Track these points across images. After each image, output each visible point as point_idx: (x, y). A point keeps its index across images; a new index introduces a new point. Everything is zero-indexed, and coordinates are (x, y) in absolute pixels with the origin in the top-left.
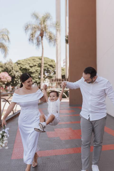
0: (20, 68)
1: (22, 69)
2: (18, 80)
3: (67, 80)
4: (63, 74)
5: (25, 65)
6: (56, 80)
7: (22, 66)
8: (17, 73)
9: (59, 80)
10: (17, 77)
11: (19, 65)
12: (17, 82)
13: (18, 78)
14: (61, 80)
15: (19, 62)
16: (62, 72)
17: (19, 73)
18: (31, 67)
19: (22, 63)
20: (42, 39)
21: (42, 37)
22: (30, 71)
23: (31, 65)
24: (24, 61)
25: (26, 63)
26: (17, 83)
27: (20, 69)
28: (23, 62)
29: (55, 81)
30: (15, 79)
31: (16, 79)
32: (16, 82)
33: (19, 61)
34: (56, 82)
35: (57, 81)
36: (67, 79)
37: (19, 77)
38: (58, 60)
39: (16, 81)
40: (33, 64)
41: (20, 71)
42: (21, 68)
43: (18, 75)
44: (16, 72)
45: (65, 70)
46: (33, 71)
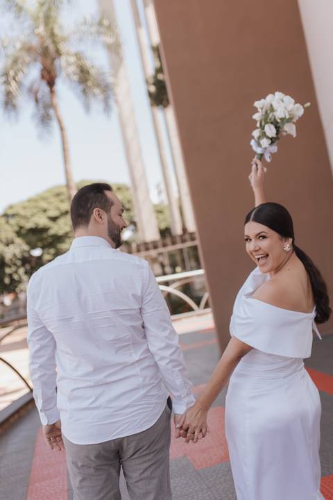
0: (16, 228)
1: (23, 232)
2: (16, 272)
3: (178, 240)
4: (163, 226)
5: (32, 215)
6: (142, 248)
7: (23, 223)
8: (11, 247)
9: (150, 246)
10: (11, 260)
11: (12, 221)
12: (16, 277)
13: (15, 264)
14: (160, 244)
15: (10, 212)
16: (158, 218)
17: (15, 248)
18: (54, 219)
19: (22, 212)
20: (52, 92)
21: (51, 83)
22: (52, 232)
23: (53, 213)
24: (26, 204)
25: (35, 211)
26: (14, 280)
27: (19, 234)
28: (24, 208)
29: (139, 251)
30: (8, 271)
31: (10, 267)
32: (12, 280)
33: (11, 207)
34: (144, 253)
35: (147, 249)
36: (181, 236)
37: (19, 259)
38: (138, 175)
39: (11, 275)
40: (58, 209)
41: (18, 240)
42: (21, 228)
43: (15, 255)
44: (7, 245)
45: (167, 213)
46: (61, 233)
